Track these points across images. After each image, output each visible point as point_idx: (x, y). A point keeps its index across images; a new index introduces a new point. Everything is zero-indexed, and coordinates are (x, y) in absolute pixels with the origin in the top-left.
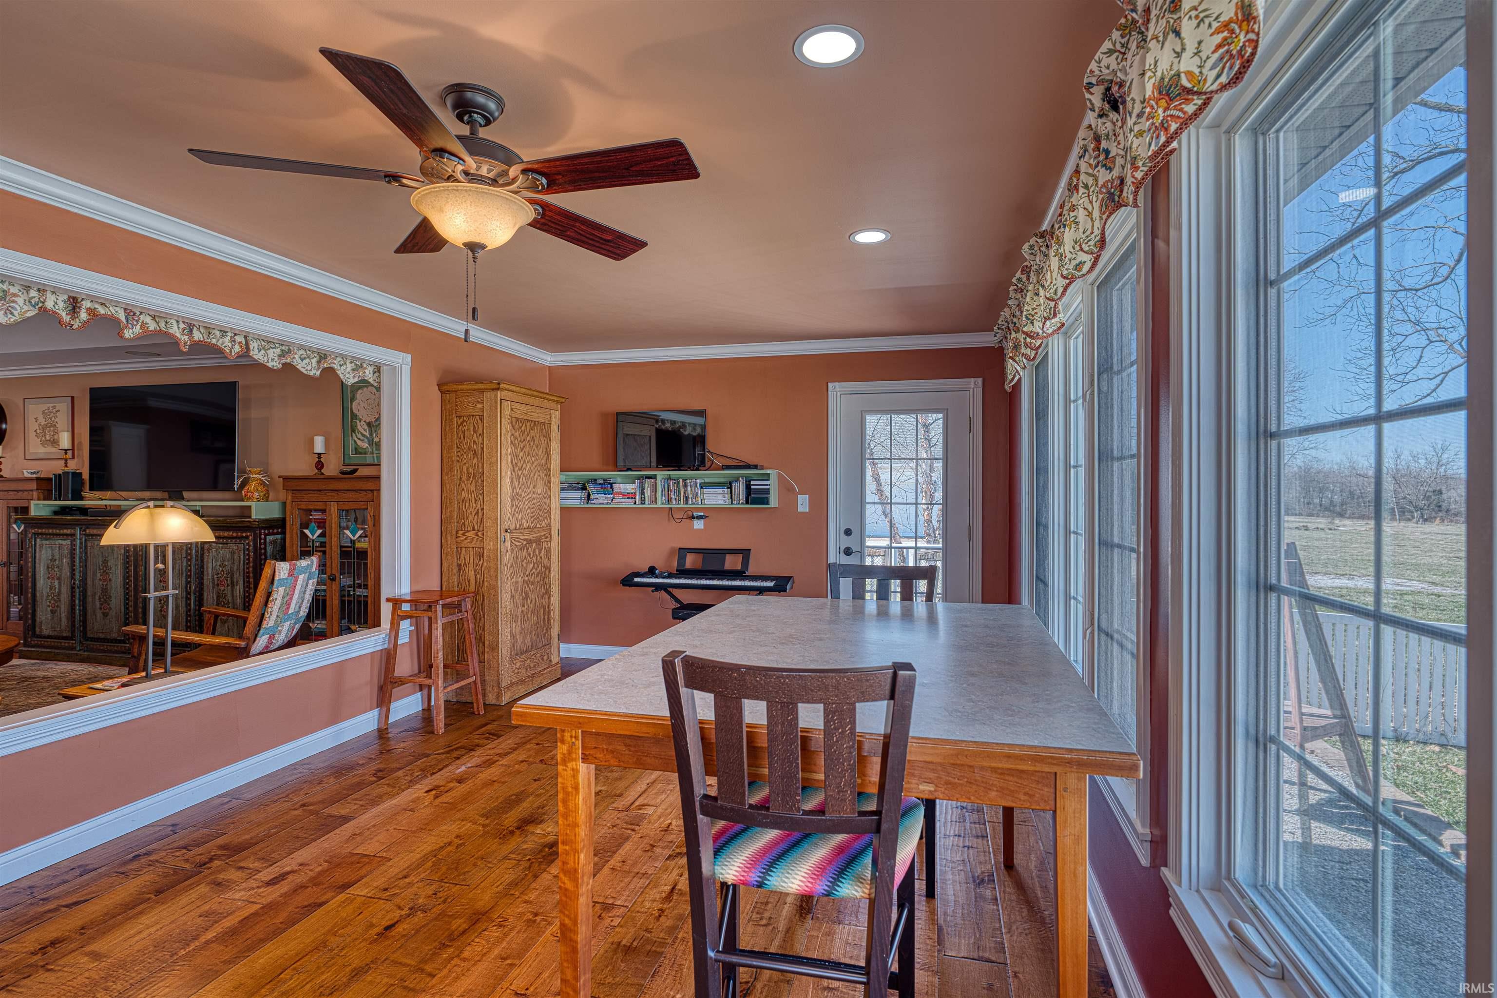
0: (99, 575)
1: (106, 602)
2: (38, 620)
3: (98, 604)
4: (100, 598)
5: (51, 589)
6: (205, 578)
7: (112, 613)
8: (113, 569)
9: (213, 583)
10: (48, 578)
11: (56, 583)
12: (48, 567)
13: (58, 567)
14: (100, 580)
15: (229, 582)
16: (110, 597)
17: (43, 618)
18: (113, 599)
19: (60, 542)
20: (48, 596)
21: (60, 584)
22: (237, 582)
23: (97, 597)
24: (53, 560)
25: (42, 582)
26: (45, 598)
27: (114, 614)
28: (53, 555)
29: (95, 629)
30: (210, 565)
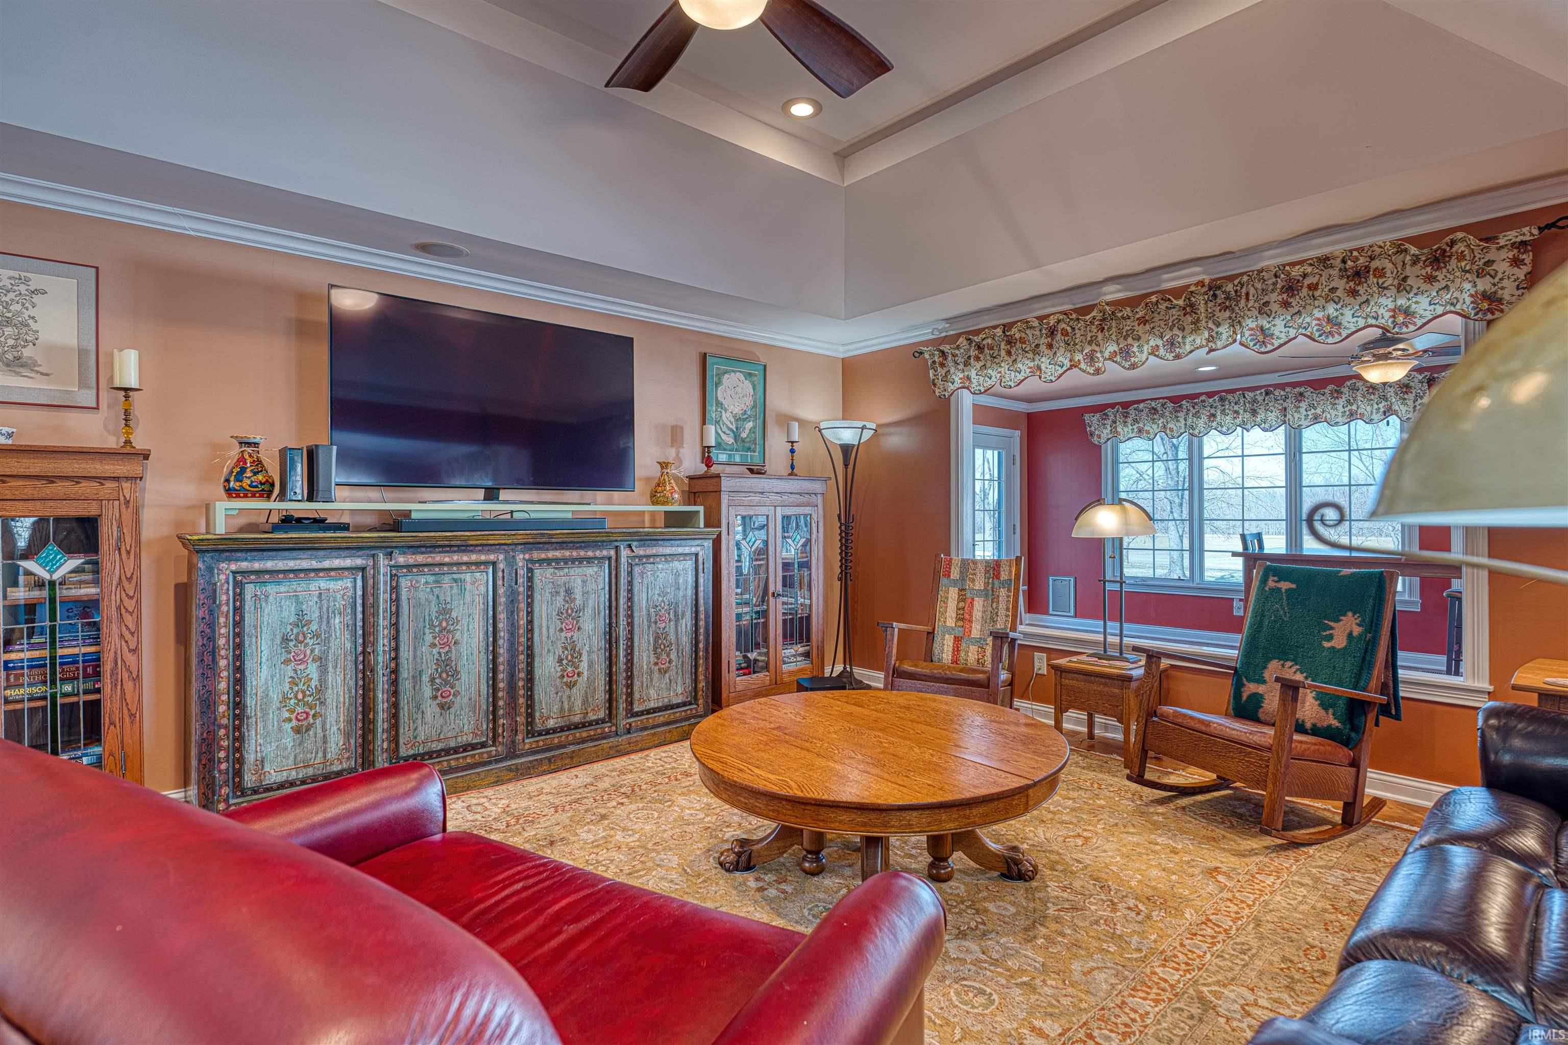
0: (429, 638)
1: (447, 683)
2: (250, 757)
3: (427, 691)
4: (432, 680)
5: (293, 683)
6: (636, 614)
7: (461, 701)
8: (465, 622)
9: (649, 621)
10: (286, 662)
11: (313, 670)
12: (285, 640)
13: (317, 635)
14: (433, 645)
15: (672, 616)
16: (457, 672)
17: (269, 750)
18: (464, 676)
19: (323, 584)
20: (285, 698)
21: (323, 670)
22: (683, 614)
23: (425, 678)
24: (301, 621)
25: (265, 672)
26: (275, 704)
27: (465, 700)
28: (300, 614)
29: (420, 739)
30: (644, 596)
